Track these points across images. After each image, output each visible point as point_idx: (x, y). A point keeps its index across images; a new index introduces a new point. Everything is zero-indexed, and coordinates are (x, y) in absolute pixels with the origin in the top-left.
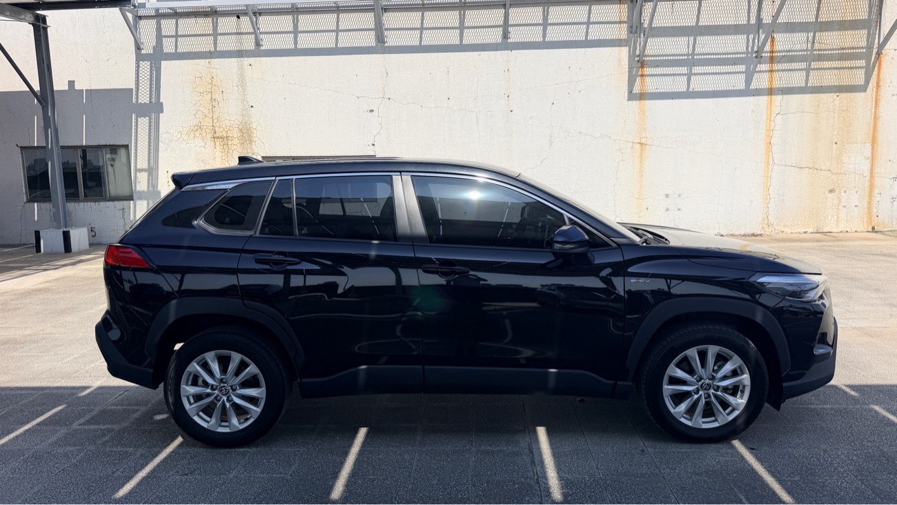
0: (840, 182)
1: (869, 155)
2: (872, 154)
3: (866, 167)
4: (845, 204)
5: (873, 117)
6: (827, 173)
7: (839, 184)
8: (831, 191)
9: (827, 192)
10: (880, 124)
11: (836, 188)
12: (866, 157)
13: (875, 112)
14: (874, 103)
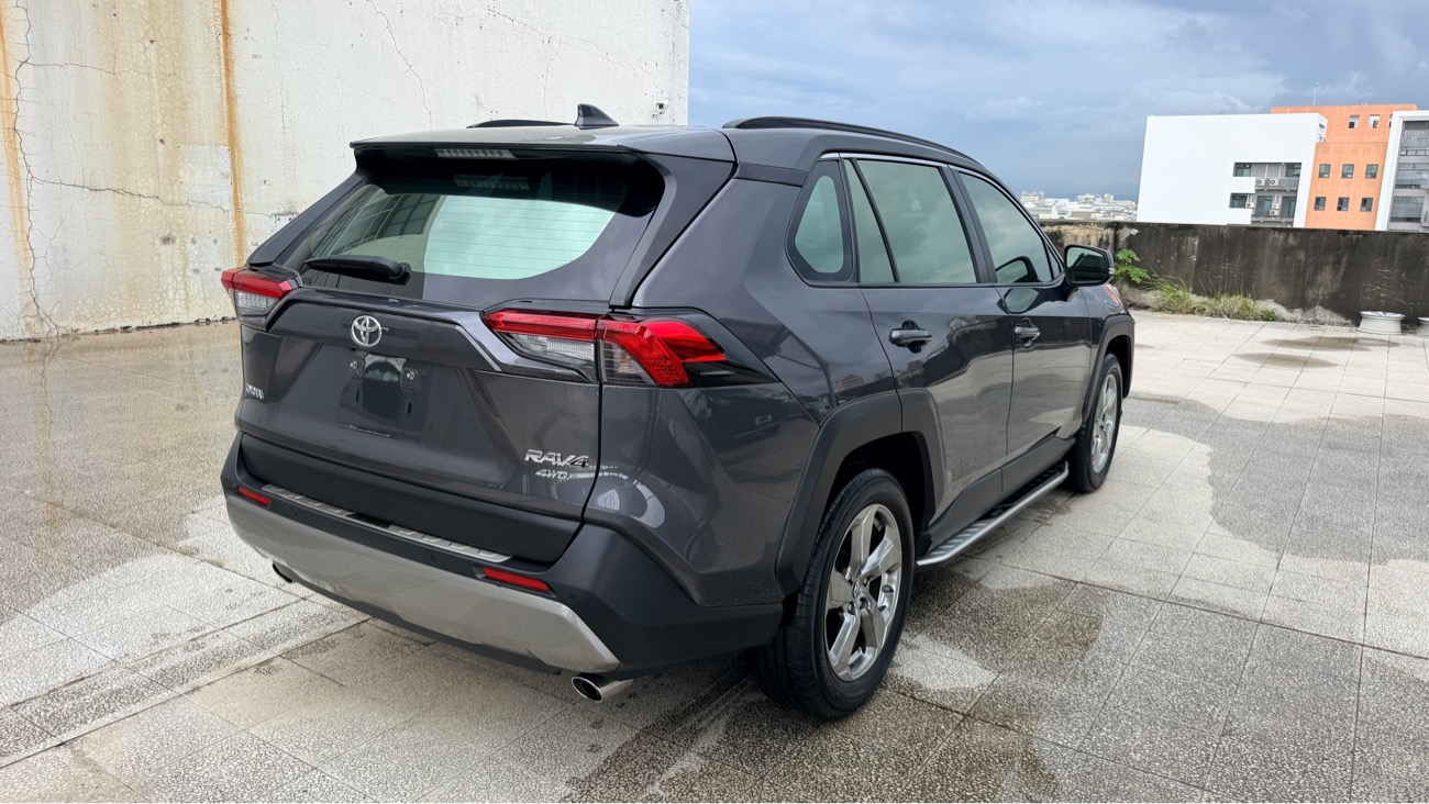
0: (181, 221)
1: (227, 168)
2: (233, 167)
3: (225, 193)
4: (196, 266)
5: (225, 96)
6: (152, 202)
7: (179, 225)
8: (166, 240)
9: (158, 241)
10: (239, 110)
11: (174, 233)
12: (222, 174)
13: (228, 84)
14: (223, 67)
